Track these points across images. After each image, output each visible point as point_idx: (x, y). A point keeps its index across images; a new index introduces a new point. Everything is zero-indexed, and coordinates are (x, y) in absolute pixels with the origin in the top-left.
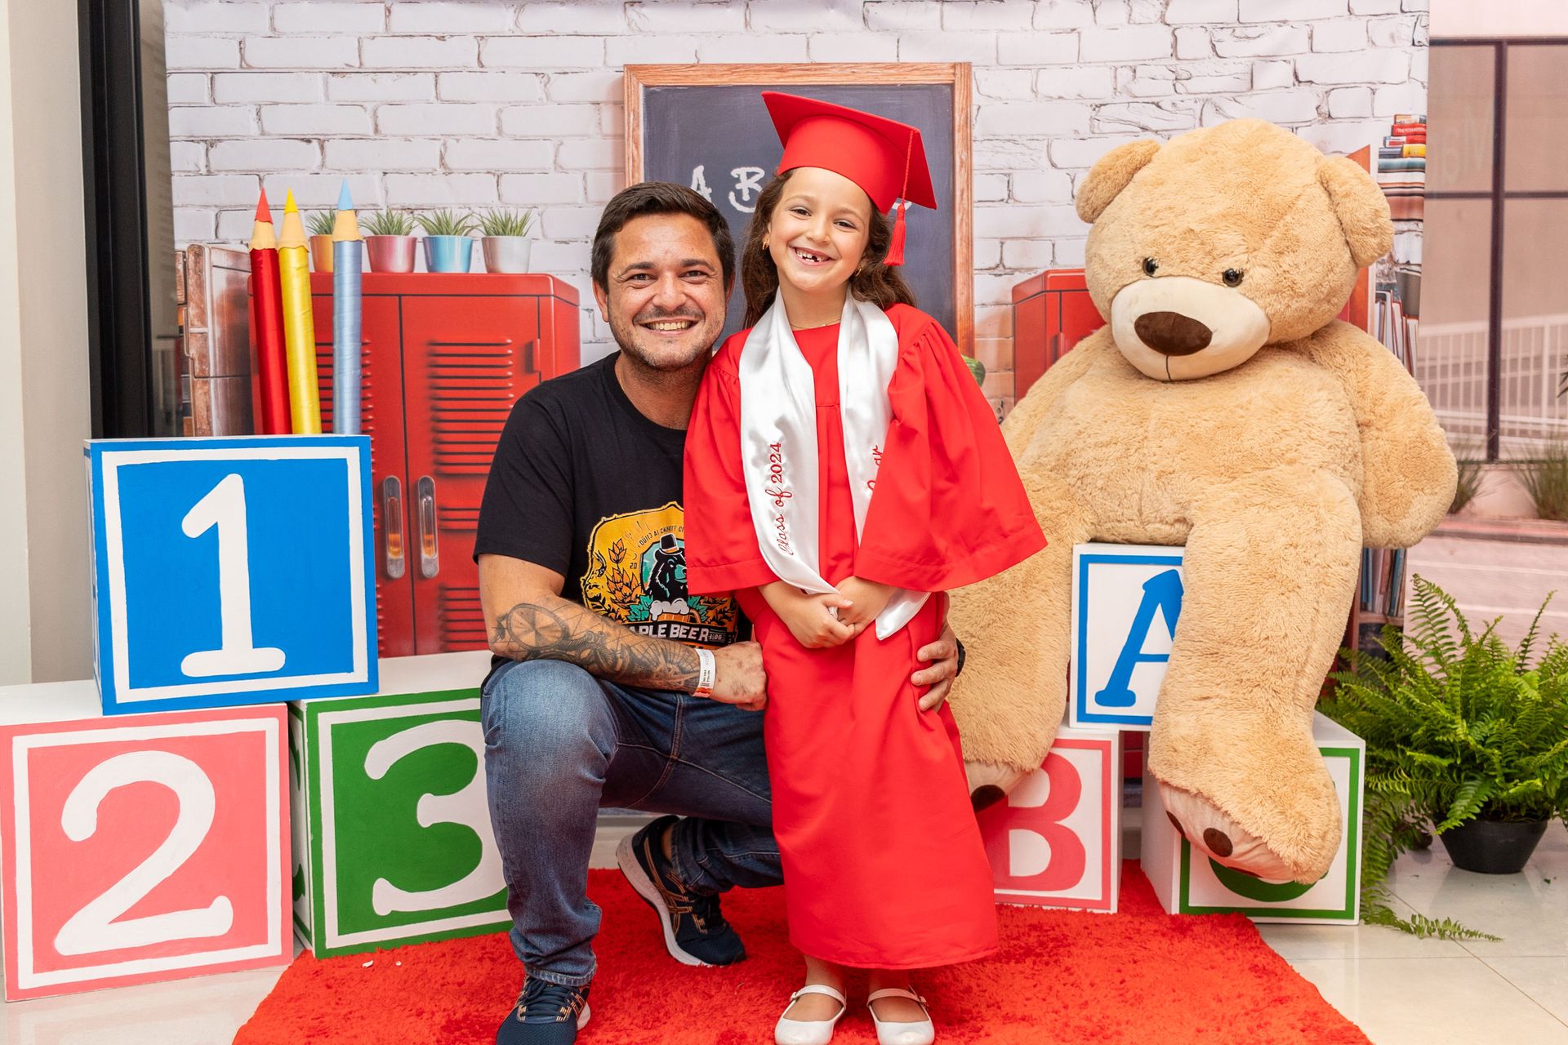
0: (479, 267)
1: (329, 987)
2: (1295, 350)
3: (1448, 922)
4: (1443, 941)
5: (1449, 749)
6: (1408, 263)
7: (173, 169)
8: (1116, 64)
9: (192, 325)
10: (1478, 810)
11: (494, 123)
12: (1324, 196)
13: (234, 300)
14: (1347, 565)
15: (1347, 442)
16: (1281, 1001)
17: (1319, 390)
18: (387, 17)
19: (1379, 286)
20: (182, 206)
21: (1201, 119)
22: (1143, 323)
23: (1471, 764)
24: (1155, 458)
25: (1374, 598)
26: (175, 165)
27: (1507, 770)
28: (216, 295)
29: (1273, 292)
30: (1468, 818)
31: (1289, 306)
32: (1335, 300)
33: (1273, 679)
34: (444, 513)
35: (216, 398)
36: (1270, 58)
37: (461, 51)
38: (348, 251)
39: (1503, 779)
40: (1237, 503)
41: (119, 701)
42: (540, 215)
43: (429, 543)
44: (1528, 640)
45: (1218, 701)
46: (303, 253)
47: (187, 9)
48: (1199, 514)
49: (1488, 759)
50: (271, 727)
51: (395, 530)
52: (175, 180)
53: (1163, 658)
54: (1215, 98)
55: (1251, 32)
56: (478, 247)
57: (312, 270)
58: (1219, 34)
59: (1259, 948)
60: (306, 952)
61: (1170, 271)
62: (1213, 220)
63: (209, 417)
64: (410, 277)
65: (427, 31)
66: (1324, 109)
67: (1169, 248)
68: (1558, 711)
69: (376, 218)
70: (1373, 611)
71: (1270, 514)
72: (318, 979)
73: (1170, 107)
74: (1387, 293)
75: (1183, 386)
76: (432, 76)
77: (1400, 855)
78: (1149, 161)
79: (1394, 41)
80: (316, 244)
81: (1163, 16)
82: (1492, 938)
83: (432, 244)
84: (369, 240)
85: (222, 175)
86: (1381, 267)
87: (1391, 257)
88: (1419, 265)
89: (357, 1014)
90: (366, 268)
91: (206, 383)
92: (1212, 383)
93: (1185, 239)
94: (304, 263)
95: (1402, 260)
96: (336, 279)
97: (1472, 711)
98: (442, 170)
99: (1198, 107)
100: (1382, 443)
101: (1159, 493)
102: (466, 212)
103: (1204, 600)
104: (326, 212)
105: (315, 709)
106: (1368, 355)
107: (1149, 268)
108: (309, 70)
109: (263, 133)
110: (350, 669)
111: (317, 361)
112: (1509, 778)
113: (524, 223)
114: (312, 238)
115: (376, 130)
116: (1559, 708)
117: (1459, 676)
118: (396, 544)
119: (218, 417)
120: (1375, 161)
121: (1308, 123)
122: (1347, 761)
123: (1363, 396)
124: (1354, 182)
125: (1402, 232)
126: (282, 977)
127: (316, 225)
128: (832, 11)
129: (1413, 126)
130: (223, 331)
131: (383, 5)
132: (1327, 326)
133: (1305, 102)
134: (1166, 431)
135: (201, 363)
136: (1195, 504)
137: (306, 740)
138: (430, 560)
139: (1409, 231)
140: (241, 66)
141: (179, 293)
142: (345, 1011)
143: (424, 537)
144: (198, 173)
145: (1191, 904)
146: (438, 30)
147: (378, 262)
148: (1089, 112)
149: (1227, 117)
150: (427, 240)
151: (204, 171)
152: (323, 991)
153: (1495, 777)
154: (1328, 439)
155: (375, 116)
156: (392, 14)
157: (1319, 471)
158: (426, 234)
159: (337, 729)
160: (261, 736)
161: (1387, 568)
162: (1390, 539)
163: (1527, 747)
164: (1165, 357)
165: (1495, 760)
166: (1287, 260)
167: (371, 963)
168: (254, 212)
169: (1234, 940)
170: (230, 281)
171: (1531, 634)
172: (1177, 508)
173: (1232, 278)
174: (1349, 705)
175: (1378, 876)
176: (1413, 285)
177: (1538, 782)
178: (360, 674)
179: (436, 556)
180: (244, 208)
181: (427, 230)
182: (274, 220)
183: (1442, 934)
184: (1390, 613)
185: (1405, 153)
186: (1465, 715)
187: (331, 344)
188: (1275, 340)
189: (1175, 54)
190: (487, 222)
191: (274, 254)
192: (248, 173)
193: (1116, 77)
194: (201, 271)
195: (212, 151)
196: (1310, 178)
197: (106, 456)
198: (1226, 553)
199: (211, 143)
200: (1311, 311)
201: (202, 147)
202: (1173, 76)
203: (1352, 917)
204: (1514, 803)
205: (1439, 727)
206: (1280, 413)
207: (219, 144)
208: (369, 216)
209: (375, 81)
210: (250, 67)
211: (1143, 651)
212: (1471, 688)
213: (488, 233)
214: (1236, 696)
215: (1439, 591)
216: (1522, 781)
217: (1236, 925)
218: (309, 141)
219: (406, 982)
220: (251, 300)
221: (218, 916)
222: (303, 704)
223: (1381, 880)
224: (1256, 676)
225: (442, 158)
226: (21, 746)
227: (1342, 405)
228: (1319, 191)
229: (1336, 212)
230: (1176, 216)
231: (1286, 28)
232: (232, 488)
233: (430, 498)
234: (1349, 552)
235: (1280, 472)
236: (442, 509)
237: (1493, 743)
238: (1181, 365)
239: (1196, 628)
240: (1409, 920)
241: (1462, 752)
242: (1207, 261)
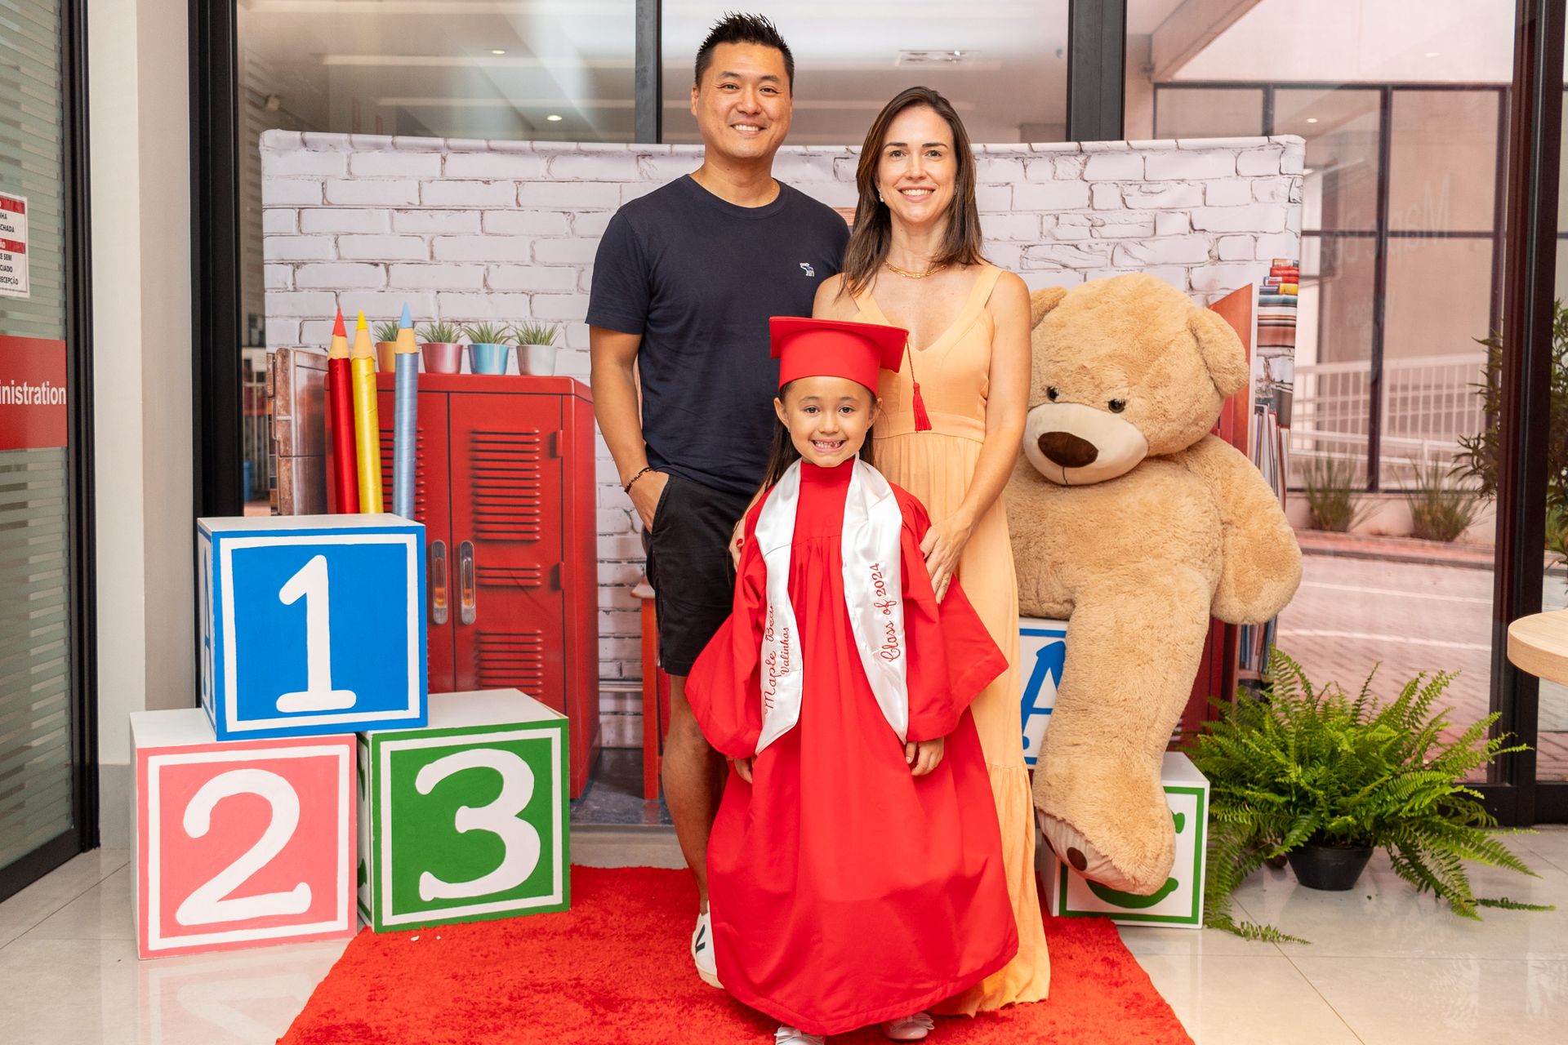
0: (513, 370)
1: (385, 955)
2: (1174, 461)
3: (1268, 928)
4: (1265, 944)
5: (1287, 789)
6: (1282, 382)
7: (266, 287)
8: (1043, 213)
9: (279, 414)
10: (1306, 839)
11: (528, 252)
12: (1193, 341)
13: (314, 394)
14: (1193, 643)
15: (1207, 539)
16: (1116, 985)
17: (1188, 496)
18: (442, 164)
19: (1258, 400)
20: (273, 317)
21: (1112, 259)
22: (1046, 440)
23: (1304, 801)
24: (1050, 551)
25: (1250, 659)
26: (268, 284)
27: (1333, 808)
28: (298, 390)
29: (1149, 418)
30: (1298, 846)
31: (1162, 429)
32: (1202, 423)
33: (1128, 732)
34: (481, 572)
35: (297, 473)
36: (1170, 210)
37: (503, 193)
38: (407, 361)
39: (1328, 814)
40: (1110, 590)
41: (229, 730)
42: (565, 328)
43: (468, 596)
44: (1360, 701)
45: (1085, 747)
46: (371, 363)
47: (280, 156)
48: (1081, 596)
49: (1315, 799)
50: (343, 752)
51: (441, 585)
52: (268, 296)
53: (1048, 711)
54: (1124, 242)
55: (1155, 188)
56: (513, 353)
57: (378, 371)
58: (1128, 190)
59: (1113, 944)
60: (367, 928)
61: (1067, 398)
62: (1101, 361)
63: (290, 489)
64: (457, 377)
65: (475, 176)
66: (1215, 253)
67: (1066, 380)
68: (1373, 761)
69: (430, 329)
70: (1250, 669)
71: (1134, 601)
72: (377, 949)
73: (1087, 249)
74: (1265, 406)
75: (1078, 490)
76: (478, 214)
77: (1249, 872)
78: (1057, 305)
79: (1273, 197)
80: (381, 349)
81: (1082, 174)
82: (1304, 942)
83: (475, 351)
84: (424, 347)
85: (306, 291)
86: (1260, 385)
87: (1268, 376)
88: (1292, 384)
89: (407, 976)
90: (422, 369)
91: (288, 461)
92: (1101, 489)
93: (1079, 373)
94: (372, 371)
95: (1278, 379)
96: (397, 379)
97: (1305, 759)
98: (485, 290)
99: (1111, 247)
100: (1240, 539)
101: (1051, 579)
102: (504, 325)
103: (1078, 667)
104: (390, 324)
105: (378, 739)
106: (1232, 466)
107: (1052, 394)
108: (379, 207)
109: (339, 258)
110: (405, 707)
111: (381, 454)
112: (1333, 814)
113: (551, 334)
114: (378, 345)
115: (432, 257)
116: (1374, 758)
117: (1294, 731)
118: (441, 596)
119: (298, 488)
120: (1256, 297)
121: (1201, 264)
122: (1194, 797)
123: (1226, 500)
124: (1216, 331)
125: (1278, 356)
126: (349, 946)
127: (381, 334)
128: (808, 165)
129: (1288, 268)
130: (303, 419)
131: (439, 155)
132: (1201, 441)
133: (1199, 247)
134: (1058, 529)
135: (285, 445)
136: (1078, 589)
137: (371, 763)
138: (469, 609)
139: (1283, 355)
140: (323, 204)
141: (269, 388)
142: (399, 973)
143: (464, 591)
144: (286, 290)
145: (1068, 909)
146: (485, 177)
147: (431, 366)
148: (1020, 252)
149: (1133, 258)
150: (472, 348)
151: (291, 288)
152: (381, 958)
153: (1322, 812)
154: (1190, 538)
155: (431, 245)
156: (447, 162)
157: (1180, 565)
158: (471, 343)
159: (395, 755)
160: (335, 759)
161: (1262, 633)
162: (1245, 618)
163: (1348, 788)
164: (1061, 468)
165: (1321, 799)
166: (1160, 393)
167: (417, 938)
168: (332, 323)
169: (1096, 938)
170: (310, 378)
171: (1362, 696)
172: (1066, 591)
173: (1116, 406)
174: (1210, 750)
175: (1225, 890)
176: (1285, 401)
177: (1350, 818)
178: (413, 712)
179: (474, 607)
180: (324, 319)
181: (472, 339)
182: (348, 335)
183: (1264, 937)
184: (1263, 672)
185: (1280, 291)
186: (1301, 761)
187: (392, 431)
188: (1154, 453)
189: (1091, 205)
190: (521, 333)
191: (348, 363)
192: (326, 290)
193: (1042, 223)
194: (287, 370)
195: (298, 272)
196: (1181, 326)
197: (223, 541)
198: (1098, 631)
199: (297, 265)
200: (1181, 432)
201: (290, 268)
202: (1090, 223)
203: (1197, 923)
204: (1341, 833)
205: (1277, 771)
206: (1153, 516)
207: (304, 266)
208: (424, 327)
209: (431, 216)
210: (330, 204)
211: (1036, 705)
212: (1305, 740)
213: (522, 343)
214: (1098, 744)
215: (1288, 659)
216: (1341, 816)
217: (1101, 927)
218: (376, 265)
219: (444, 953)
220: (327, 395)
221: (300, 898)
222: (370, 735)
223: (1227, 894)
224: (1116, 729)
225: (485, 280)
226: (155, 763)
227: (1205, 509)
228: (1188, 337)
229: (1202, 354)
230: (1073, 354)
231: (1184, 186)
232: (318, 567)
233: (469, 559)
234: (1195, 633)
235: (1147, 564)
236: (479, 568)
237: (1321, 785)
238: (1074, 474)
239: (1073, 689)
240: (1239, 927)
241: (1296, 793)
242: (1096, 392)
